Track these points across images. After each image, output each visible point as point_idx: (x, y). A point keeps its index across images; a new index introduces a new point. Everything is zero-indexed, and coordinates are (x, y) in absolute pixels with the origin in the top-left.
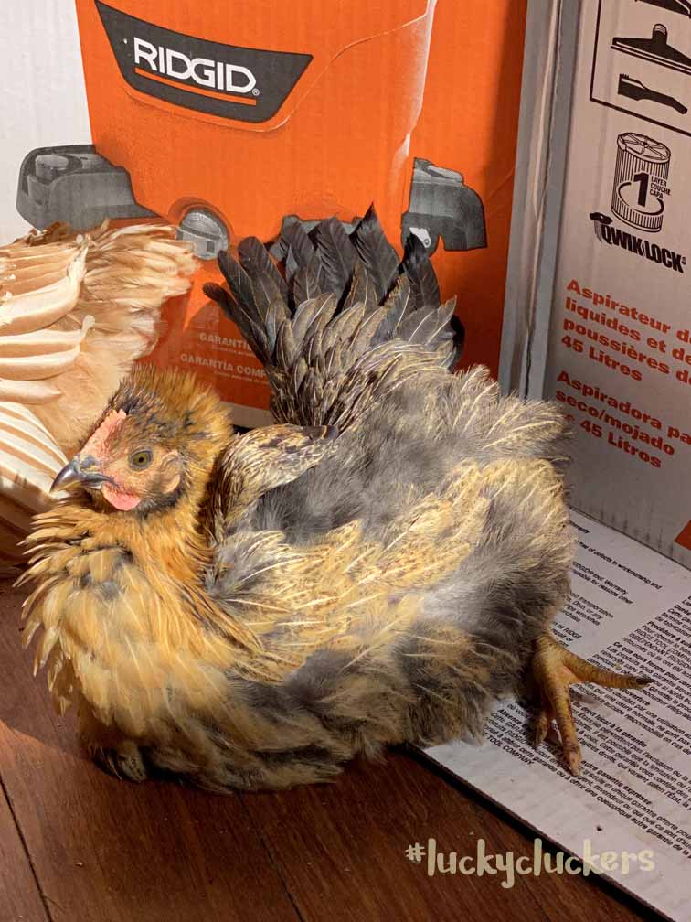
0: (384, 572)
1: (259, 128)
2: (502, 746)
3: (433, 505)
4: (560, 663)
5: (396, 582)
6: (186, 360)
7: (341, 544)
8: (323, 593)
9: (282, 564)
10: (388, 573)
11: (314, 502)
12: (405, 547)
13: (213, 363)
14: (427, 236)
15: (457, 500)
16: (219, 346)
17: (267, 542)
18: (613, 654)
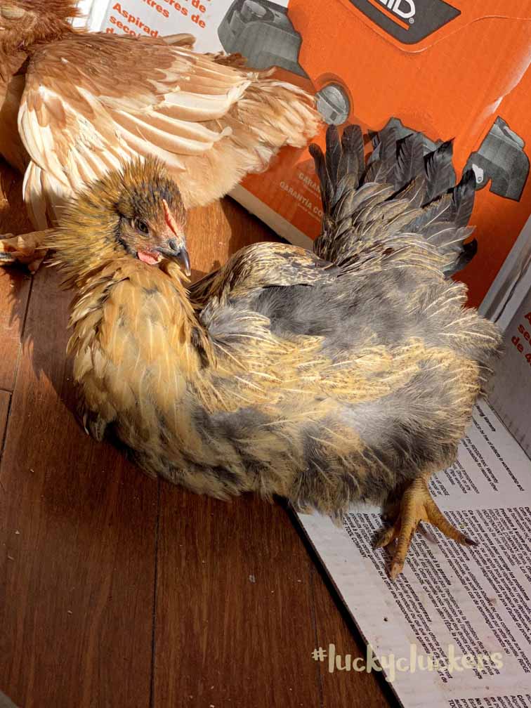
0: (322, 379)
1: (403, 47)
2: (353, 536)
3: (380, 352)
4: (422, 503)
5: (327, 391)
6: (282, 187)
7: (303, 347)
8: (273, 372)
9: (259, 339)
10: (324, 382)
11: (301, 311)
12: (346, 370)
13: (299, 197)
14: (482, 176)
15: (398, 358)
16: (309, 187)
17: (255, 320)
18: (464, 516)
